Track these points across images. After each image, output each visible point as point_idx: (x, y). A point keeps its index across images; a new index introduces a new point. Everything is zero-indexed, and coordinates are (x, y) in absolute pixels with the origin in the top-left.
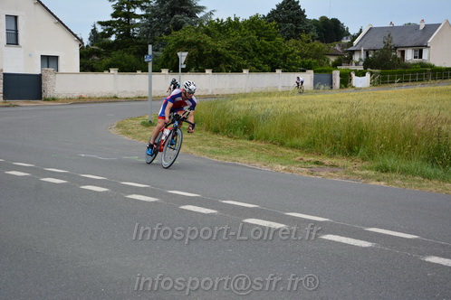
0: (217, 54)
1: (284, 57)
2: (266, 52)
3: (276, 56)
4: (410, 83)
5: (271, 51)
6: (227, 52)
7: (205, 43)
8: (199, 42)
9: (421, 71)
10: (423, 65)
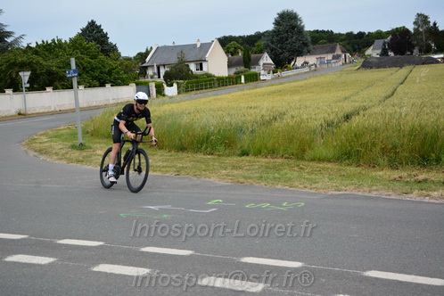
0: (50, 73)
1: (110, 73)
2: (93, 69)
3: (101, 72)
4: (204, 91)
5: (97, 68)
6: (60, 70)
7: (38, 63)
8: (31, 62)
9: (210, 81)
10: (209, 76)
